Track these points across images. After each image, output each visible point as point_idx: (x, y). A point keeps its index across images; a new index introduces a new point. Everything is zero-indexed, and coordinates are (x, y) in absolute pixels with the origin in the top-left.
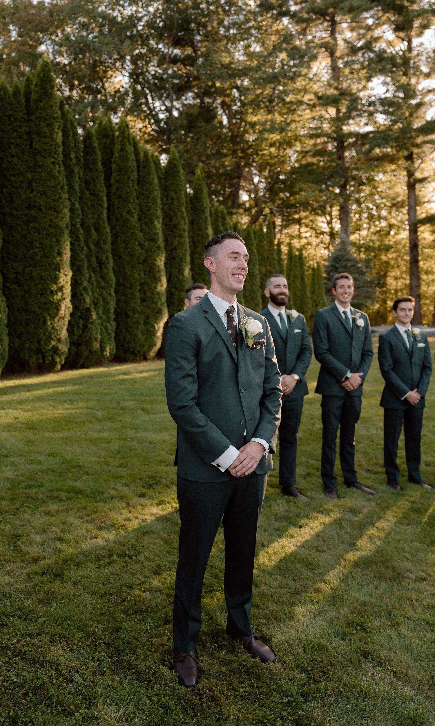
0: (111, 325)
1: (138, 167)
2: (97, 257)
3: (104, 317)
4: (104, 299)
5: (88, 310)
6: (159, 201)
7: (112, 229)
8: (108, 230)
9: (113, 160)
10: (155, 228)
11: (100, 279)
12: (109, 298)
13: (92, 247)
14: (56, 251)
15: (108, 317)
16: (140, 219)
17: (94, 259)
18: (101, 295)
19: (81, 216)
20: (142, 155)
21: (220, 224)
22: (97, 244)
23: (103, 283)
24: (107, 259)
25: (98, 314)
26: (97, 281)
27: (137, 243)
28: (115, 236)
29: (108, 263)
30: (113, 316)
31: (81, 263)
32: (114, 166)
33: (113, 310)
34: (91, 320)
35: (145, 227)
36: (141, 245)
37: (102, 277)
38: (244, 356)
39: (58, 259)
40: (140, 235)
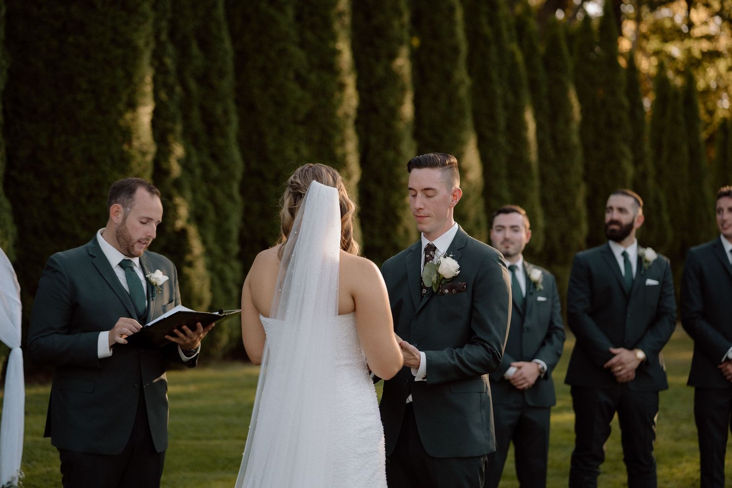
0: (232, 268)
2: (203, 109)
3: (217, 250)
4: (218, 209)
5: (183, 232)
7: (235, 38)
8: (227, 44)
11: (209, 162)
12: (229, 205)
13: (193, 85)
14: (124, 98)
15: (226, 251)
16: (298, 18)
17: (196, 114)
18: (212, 198)
19: (169, 15)
21: (484, 20)
22: (204, 79)
23: (215, 171)
24: (226, 112)
25: (204, 242)
26: (203, 165)
27: (291, 75)
28: (241, 58)
29: (228, 123)
30: (235, 248)
31: (169, 125)
33: (235, 234)
34: (188, 258)
35: (309, 35)
36: (301, 80)
37: (214, 157)
39: (128, 116)
40: (299, 55)
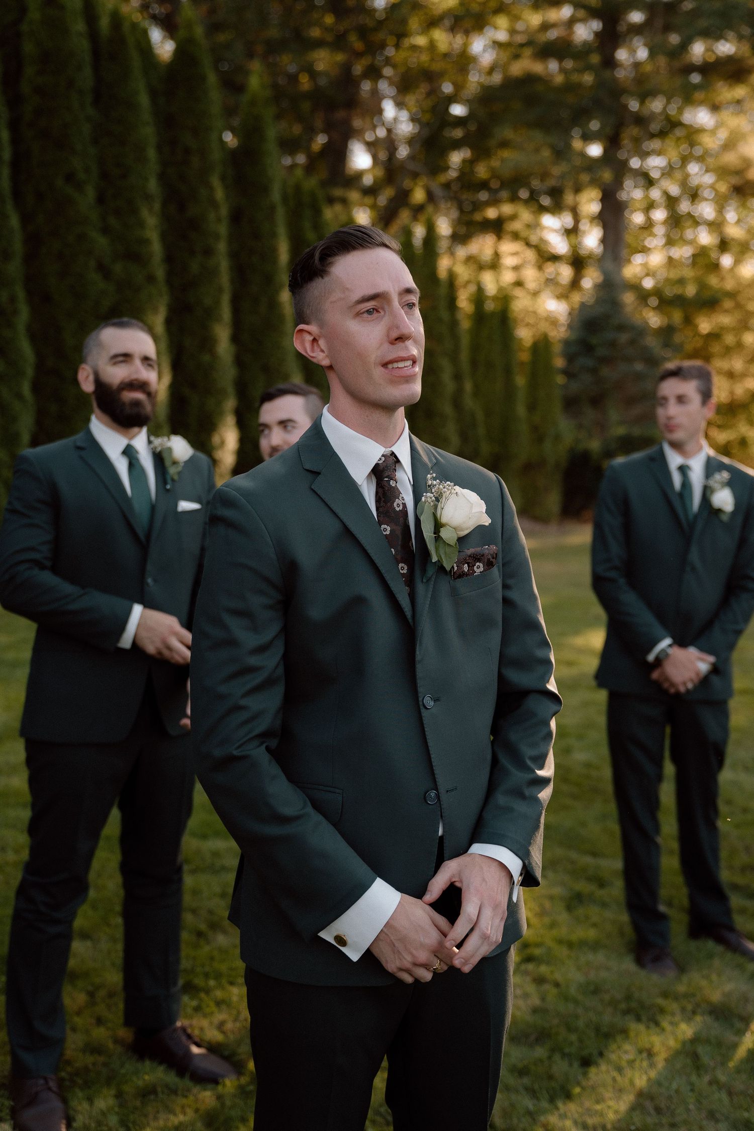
1: (96, 53)
6: (152, 153)
7: (25, 219)
8: (15, 222)
9: (24, 27)
10: (141, 225)
12: (17, 405)
16: (101, 200)
20: (104, 23)
24: (12, 301)
27: (93, 264)
28: (33, 241)
29: (15, 313)
32: (28, 48)
35: (113, 221)
36: (103, 270)
38: (434, 597)
40: (101, 242)
